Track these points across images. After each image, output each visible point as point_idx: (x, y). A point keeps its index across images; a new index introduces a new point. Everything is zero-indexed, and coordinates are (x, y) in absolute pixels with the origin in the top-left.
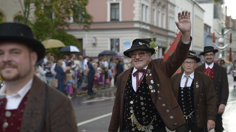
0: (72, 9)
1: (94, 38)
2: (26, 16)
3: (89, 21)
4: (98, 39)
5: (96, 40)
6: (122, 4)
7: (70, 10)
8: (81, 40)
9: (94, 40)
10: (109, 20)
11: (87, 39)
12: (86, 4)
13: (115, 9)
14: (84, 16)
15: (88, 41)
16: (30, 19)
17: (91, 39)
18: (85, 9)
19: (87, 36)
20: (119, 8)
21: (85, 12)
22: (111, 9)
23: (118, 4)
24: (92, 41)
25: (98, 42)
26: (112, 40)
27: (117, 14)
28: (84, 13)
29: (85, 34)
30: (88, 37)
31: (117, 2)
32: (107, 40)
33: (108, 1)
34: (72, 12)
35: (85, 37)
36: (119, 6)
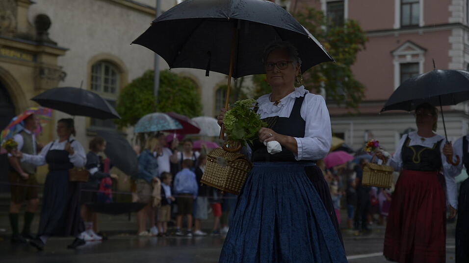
1: (367, 131)
2: (238, 85)
3: (356, 95)
4: (374, 133)
5: (371, 136)
6: (425, 64)
7: (320, 74)
9: (367, 135)
11: (352, 133)
12: (351, 63)
13: (411, 73)
14: (347, 85)
15: (355, 137)
16: (245, 90)
17: (361, 133)
18: (349, 70)
20: (418, 73)
21: (349, 77)
22: (402, 74)
23: (417, 64)
24: (363, 137)
28: (346, 79)
29: (349, 124)
30: (355, 130)
31: (415, 60)
32: (393, 136)
33: (397, 58)
34: (324, 78)
35: (349, 131)
36: (418, 67)
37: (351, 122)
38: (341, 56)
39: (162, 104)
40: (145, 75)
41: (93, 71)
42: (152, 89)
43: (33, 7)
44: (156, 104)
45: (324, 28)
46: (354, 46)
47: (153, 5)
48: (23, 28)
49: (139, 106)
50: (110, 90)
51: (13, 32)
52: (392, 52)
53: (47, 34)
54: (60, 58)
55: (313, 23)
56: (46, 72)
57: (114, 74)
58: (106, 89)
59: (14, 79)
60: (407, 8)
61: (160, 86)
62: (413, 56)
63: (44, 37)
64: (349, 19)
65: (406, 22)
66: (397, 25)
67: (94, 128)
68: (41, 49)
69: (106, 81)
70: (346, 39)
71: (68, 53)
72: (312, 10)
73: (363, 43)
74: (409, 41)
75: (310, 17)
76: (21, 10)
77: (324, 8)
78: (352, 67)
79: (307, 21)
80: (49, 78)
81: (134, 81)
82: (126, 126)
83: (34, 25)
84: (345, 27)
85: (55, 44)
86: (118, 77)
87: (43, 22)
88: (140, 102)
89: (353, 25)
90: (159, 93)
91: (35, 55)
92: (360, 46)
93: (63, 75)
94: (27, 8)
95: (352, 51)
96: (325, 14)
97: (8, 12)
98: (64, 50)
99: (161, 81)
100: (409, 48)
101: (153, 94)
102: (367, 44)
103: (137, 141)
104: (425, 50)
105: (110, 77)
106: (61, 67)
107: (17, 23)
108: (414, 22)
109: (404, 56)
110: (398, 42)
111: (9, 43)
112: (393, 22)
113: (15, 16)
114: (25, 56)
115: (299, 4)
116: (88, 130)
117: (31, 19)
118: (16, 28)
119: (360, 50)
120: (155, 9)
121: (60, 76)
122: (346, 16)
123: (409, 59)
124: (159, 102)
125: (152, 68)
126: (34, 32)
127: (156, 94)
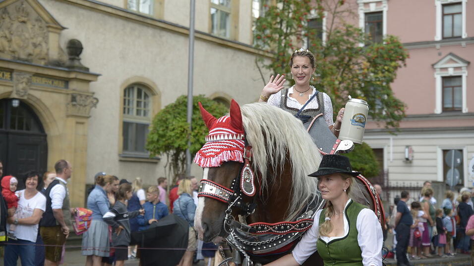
0: (361, 89)
1: (407, 147)
3: (396, 113)
4: (414, 148)
5: (411, 151)
6: (468, 77)
7: (359, 92)
8: (379, 152)
9: (407, 150)
10: (438, 110)
11: (391, 149)
12: (391, 80)
13: (453, 87)
14: (387, 104)
15: (395, 153)
17: (402, 149)
18: (389, 88)
19: (391, 142)
20: (461, 86)
21: (388, 95)
22: (444, 87)
23: (460, 77)
24: (404, 153)
25: (416, 156)
26: (445, 152)
27: (457, 97)
28: (385, 97)
29: (389, 139)
30: (394, 146)
31: (457, 73)
32: (435, 152)
33: (438, 71)
34: (363, 95)
35: (389, 146)
36: (461, 81)
37: (391, 137)
38: (380, 75)
39: (196, 131)
40: (178, 100)
41: (125, 95)
42: (186, 116)
43: (64, 32)
44: (189, 131)
45: (361, 45)
46: (393, 64)
47: (187, 25)
48: (54, 54)
49: (173, 134)
50: (142, 113)
51: (44, 59)
52: (433, 65)
53: (79, 60)
54: (92, 84)
55: (351, 40)
56: (78, 98)
57: (146, 96)
58: (138, 112)
59: (46, 106)
60: (448, 19)
61: (194, 113)
62: (456, 68)
63: (76, 63)
64: (387, 35)
65: (448, 33)
66: (438, 37)
67: (126, 152)
68: (73, 76)
69: (138, 103)
70: (385, 56)
71: (99, 78)
72: (351, 27)
73: (403, 60)
74: (451, 54)
75: (348, 34)
76: (53, 37)
77: (362, 24)
78: (392, 85)
79: (345, 38)
80: (81, 105)
81: (167, 107)
82: (159, 153)
83: (66, 50)
84: (384, 43)
85: (87, 69)
86: (151, 99)
87: (75, 48)
88: (174, 129)
89: (392, 40)
90: (193, 120)
91: (67, 81)
92: (400, 63)
93: (95, 101)
94: (59, 34)
95: (391, 69)
96: (363, 31)
97: (40, 39)
98: (97, 75)
99: (195, 108)
100: (451, 61)
101: (186, 121)
102: (407, 60)
103: (170, 168)
104: (469, 63)
105: (143, 100)
106: (93, 93)
107: (48, 49)
108: (456, 34)
109: (446, 69)
110: (440, 54)
111: (40, 71)
112: (434, 33)
113: (46, 43)
114: (56, 83)
115: (336, 20)
116: (119, 155)
117: (64, 45)
118: (47, 54)
119: (400, 67)
120: (188, 29)
121: (92, 102)
122: (385, 32)
123: (451, 72)
124: (192, 129)
125: (186, 94)
126: (66, 58)
127: (189, 121)
